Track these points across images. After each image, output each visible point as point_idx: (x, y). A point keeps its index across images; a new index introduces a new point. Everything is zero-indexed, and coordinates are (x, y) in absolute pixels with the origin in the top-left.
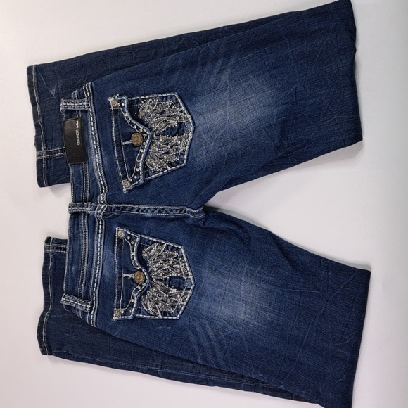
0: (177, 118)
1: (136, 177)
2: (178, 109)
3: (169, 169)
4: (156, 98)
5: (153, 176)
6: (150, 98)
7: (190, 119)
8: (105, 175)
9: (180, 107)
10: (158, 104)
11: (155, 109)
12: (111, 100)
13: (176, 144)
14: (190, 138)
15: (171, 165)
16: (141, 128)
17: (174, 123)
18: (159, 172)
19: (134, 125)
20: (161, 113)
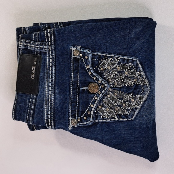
0: (135, 80)
1: (85, 118)
2: (137, 73)
3: (117, 119)
4: (117, 58)
5: (101, 121)
6: (112, 57)
7: (148, 84)
8: (54, 110)
9: (140, 72)
10: (118, 64)
11: (115, 68)
12: (73, 49)
13: (130, 101)
14: (144, 99)
15: (119, 116)
16: (100, 80)
17: (131, 83)
18: (108, 119)
19: (94, 76)
20: (120, 72)
